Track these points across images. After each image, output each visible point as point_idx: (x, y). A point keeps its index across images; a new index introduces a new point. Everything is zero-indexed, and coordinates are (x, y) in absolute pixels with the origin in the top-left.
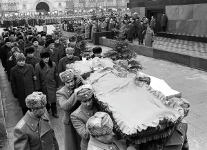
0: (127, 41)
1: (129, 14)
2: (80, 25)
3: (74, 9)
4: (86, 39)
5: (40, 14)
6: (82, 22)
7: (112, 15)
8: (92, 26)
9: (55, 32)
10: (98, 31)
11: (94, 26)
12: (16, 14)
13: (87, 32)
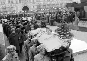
0: (66, 23)
1: (67, 10)
2: (44, 16)
3: (40, 9)
4: (47, 23)
5: (25, 12)
6: (44, 15)
7: (59, 11)
8: (49, 17)
9: (32, 20)
10: (52, 19)
11: (50, 17)
12: (13, 12)
13: (47, 20)
